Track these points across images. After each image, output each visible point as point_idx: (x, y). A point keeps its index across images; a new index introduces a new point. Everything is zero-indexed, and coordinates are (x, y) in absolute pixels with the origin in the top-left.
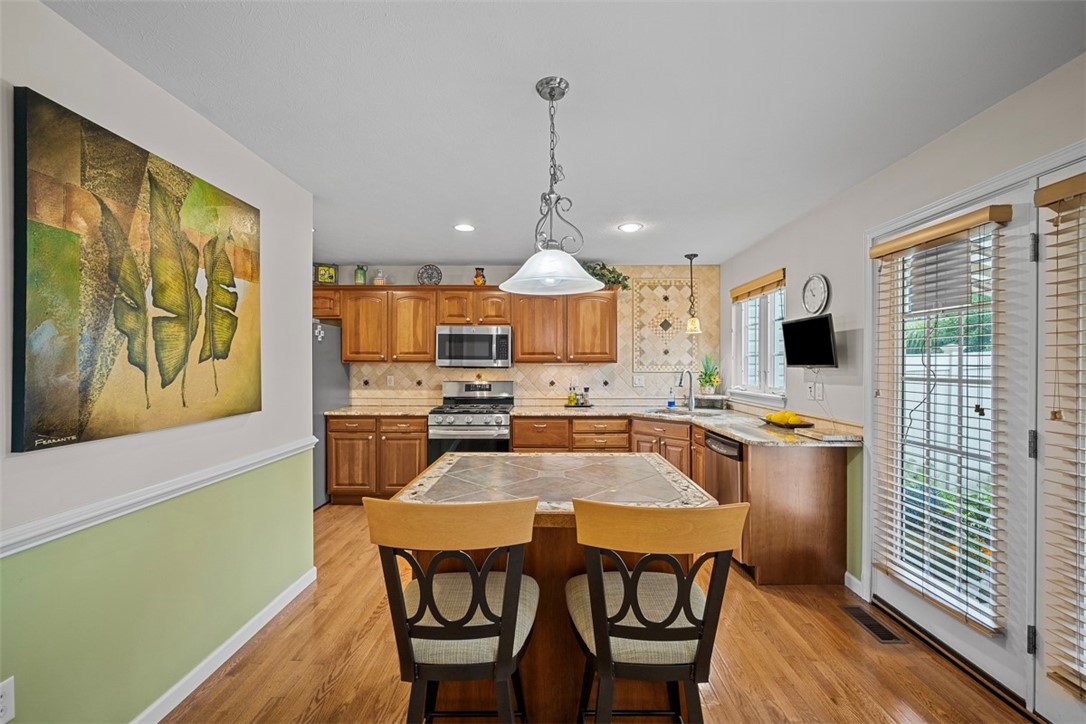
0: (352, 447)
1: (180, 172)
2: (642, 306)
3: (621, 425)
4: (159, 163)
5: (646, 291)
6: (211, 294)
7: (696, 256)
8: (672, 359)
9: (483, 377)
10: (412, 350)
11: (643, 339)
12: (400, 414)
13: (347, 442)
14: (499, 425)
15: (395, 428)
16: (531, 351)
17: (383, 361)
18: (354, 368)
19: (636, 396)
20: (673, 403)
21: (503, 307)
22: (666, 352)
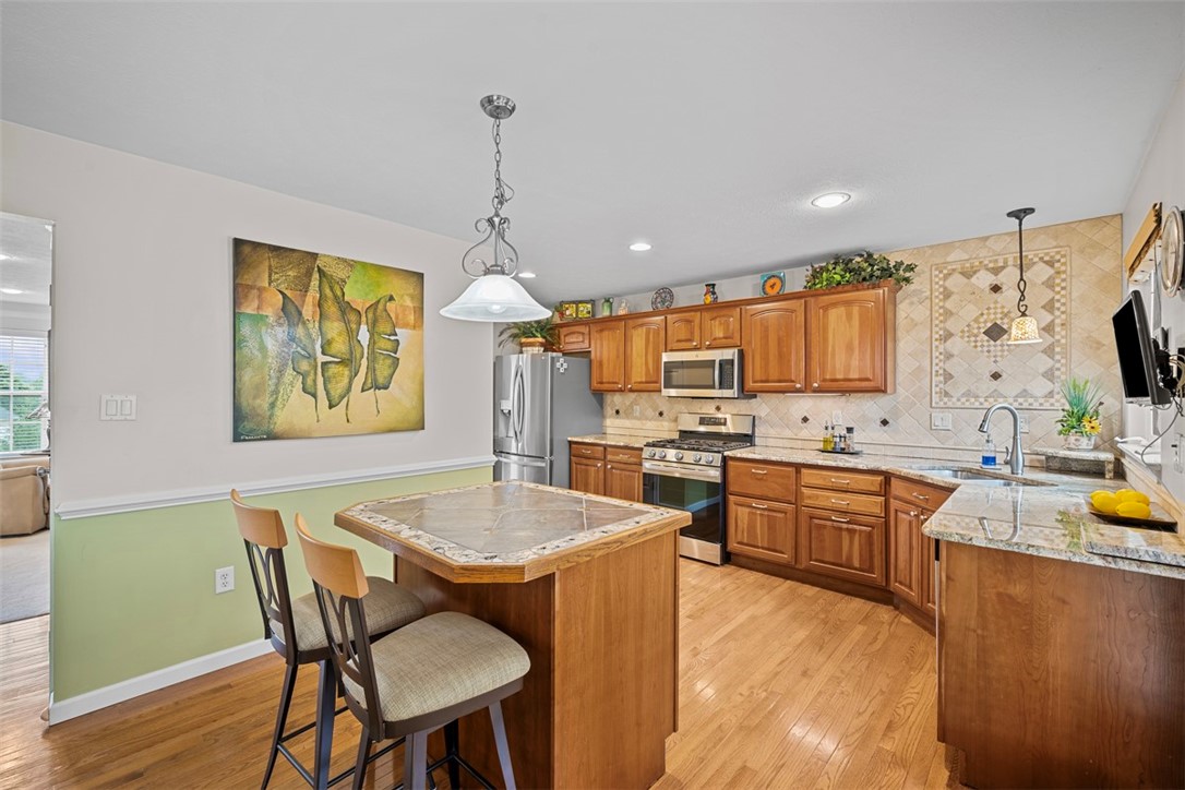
0: (587, 471)
1: (345, 260)
2: (949, 304)
3: (872, 483)
4: (326, 259)
5: (957, 281)
6: (372, 342)
7: (1032, 210)
8: (1009, 387)
9: (722, 409)
10: (644, 380)
11: (949, 356)
12: (622, 444)
13: (583, 467)
14: (709, 465)
15: (618, 458)
16: (764, 378)
17: (621, 390)
18: (609, 398)
19: (936, 443)
20: (994, 459)
21: (731, 327)
22: (996, 376)
